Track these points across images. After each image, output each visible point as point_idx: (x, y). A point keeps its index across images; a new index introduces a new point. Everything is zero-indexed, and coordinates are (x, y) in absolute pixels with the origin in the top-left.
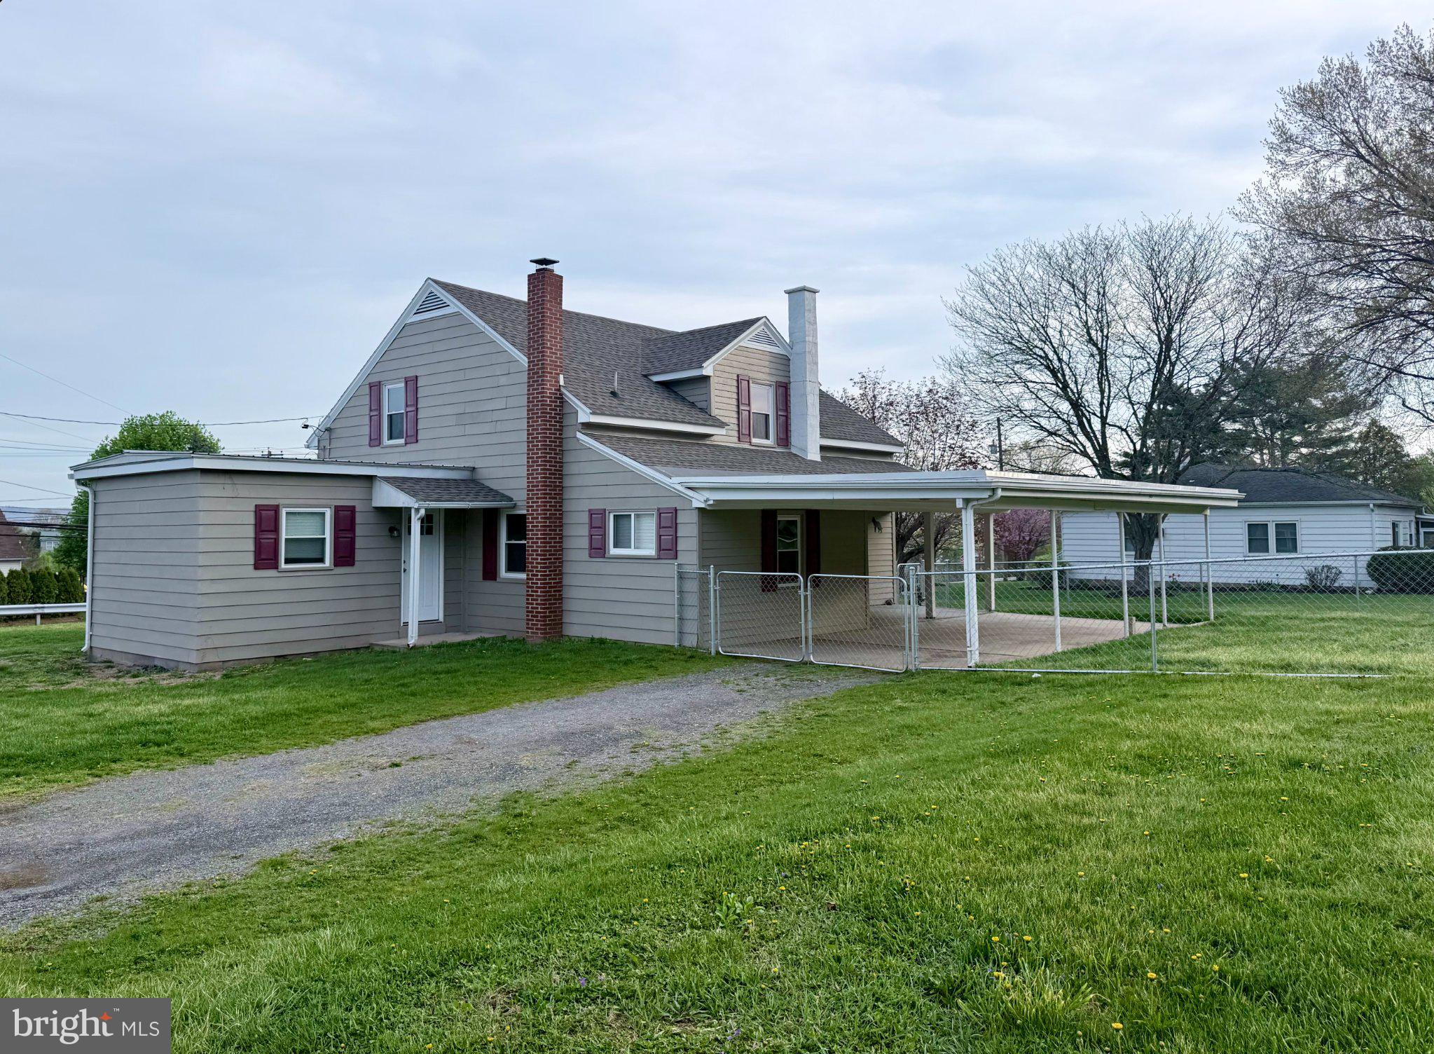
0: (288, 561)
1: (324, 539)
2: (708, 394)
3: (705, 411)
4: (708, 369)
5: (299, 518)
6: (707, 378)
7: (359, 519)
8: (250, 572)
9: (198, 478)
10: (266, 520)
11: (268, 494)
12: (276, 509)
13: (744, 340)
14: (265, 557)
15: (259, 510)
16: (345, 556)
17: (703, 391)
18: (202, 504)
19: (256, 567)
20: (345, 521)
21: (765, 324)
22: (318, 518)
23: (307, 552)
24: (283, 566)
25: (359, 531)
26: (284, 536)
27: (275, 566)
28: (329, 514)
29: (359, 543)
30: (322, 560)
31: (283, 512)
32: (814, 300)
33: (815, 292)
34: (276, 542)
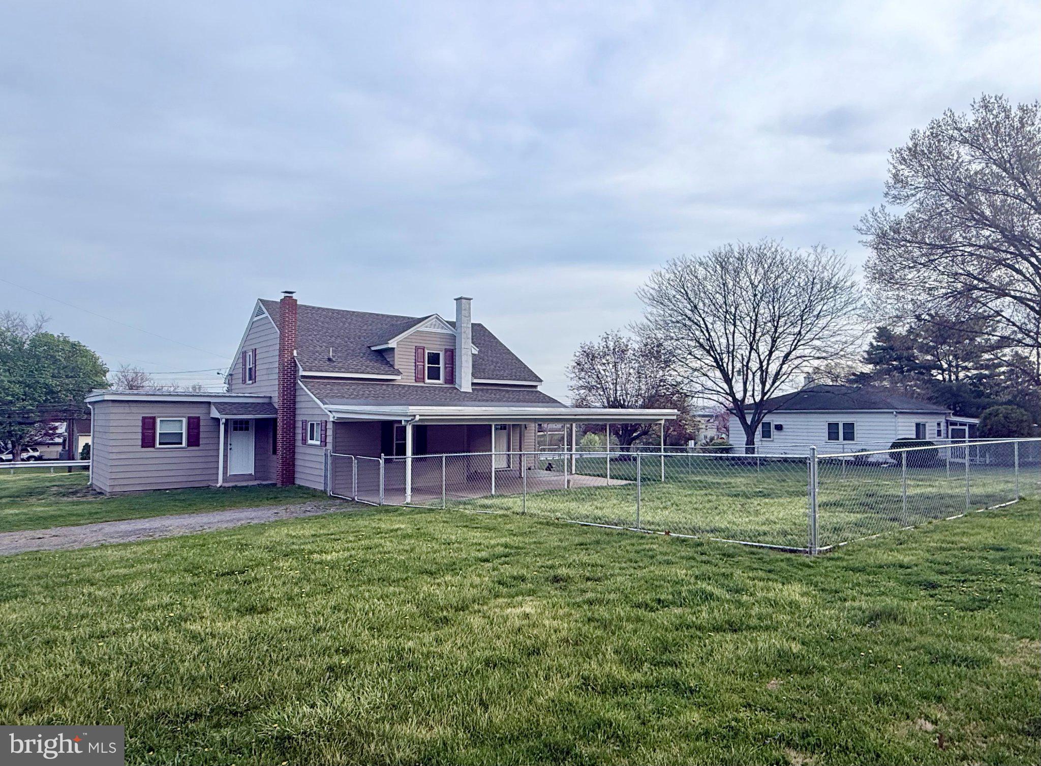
0: (160, 444)
1: (182, 433)
2: (394, 357)
3: (392, 366)
4: (392, 344)
5: (166, 423)
6: (393, 349)
7: (202, 423)
8: (140, 449)
9: (110, 404)
10: (148, 425)
11: (148, 412)
12: (154, 419)
13: (420, 327)
14: (148, 441)
15: (144, 418)
16: (194, 440)
17: (391, 356)
18: (112, 417)
19: (143, 446)
20: (194, 425)
21: (437, 318)
22: (178, 424)
23: (172, 439)
24: (158, 445)
25: (202, 429)
26: (158, 431)
27: (153, 446)
28: (185, 421)
29: (202, 435)
30: (181, 443)
31: (158, 420)
32: (470, 304)
33: (470, 299)
34: (154, 434)
